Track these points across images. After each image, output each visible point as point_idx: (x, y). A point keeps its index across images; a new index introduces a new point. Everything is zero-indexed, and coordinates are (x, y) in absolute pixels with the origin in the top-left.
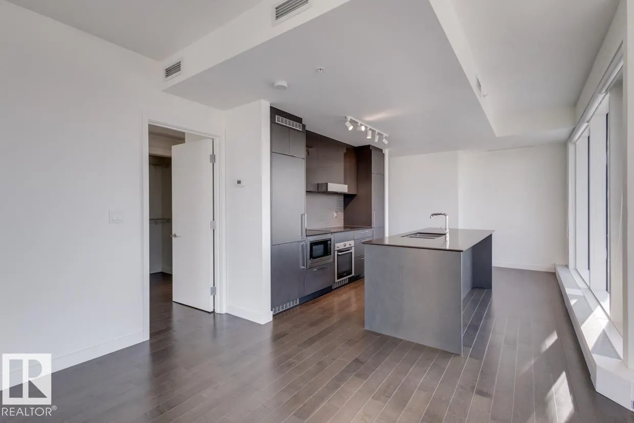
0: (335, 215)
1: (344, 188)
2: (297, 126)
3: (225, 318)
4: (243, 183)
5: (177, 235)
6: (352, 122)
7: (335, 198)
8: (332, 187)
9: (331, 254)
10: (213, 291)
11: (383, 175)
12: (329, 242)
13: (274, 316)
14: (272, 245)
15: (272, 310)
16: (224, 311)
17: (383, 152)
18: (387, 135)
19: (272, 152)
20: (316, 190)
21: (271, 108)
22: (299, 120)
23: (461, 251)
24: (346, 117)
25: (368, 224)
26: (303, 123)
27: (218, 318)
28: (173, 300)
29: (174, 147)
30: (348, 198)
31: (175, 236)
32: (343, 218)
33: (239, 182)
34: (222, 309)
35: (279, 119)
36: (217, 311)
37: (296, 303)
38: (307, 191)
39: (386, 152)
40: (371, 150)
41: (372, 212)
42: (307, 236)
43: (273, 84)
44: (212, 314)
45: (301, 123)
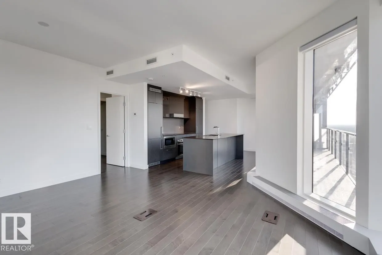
0: (180, 127)
1: (182, 116)
2: (159, 91)
3: (129, 168)
4: (136, 114)
5: (108, 135)
6: (182, 89)
7: (179, 120)
8: (176, 115)
9: (174, 144)
10: (124, 158)
11: (202, 109)
12: (174, 139)
13: (149, 167)
14: (148, 139)
15: (148, 164)
16: (129, 166)
17: (203, 99)
18: (200, 93)
19: (148, 102)
20: (169, 117)
21: (148, 84)
22: (160, 88)
23: (213, 140)
24: (179, 87)
25: (194, 132)
26: (162, 90)
27: (126, 169)
28: (107, 163)
29: (107, 99)
30: (186, 121)
31: (108, 136)
32: (183, 129)
33: (135, 114)
34: (128, 165)
35: (151, 89)
36: (126, 166)
37: (159, 163)
38: (163, 117)
39: (204, 99)
40: (195, 99)
41: (196, 126)
42: (163, 136)
43: (148, 79)
44: (124, 168)
45: (161, 89)
